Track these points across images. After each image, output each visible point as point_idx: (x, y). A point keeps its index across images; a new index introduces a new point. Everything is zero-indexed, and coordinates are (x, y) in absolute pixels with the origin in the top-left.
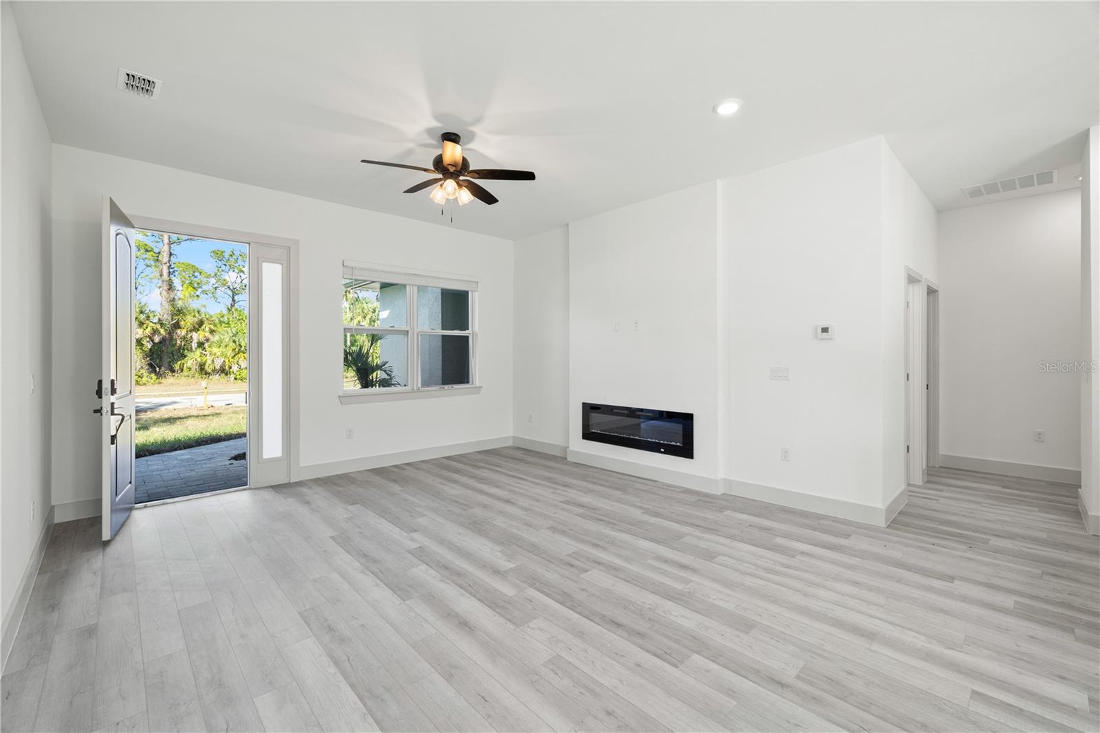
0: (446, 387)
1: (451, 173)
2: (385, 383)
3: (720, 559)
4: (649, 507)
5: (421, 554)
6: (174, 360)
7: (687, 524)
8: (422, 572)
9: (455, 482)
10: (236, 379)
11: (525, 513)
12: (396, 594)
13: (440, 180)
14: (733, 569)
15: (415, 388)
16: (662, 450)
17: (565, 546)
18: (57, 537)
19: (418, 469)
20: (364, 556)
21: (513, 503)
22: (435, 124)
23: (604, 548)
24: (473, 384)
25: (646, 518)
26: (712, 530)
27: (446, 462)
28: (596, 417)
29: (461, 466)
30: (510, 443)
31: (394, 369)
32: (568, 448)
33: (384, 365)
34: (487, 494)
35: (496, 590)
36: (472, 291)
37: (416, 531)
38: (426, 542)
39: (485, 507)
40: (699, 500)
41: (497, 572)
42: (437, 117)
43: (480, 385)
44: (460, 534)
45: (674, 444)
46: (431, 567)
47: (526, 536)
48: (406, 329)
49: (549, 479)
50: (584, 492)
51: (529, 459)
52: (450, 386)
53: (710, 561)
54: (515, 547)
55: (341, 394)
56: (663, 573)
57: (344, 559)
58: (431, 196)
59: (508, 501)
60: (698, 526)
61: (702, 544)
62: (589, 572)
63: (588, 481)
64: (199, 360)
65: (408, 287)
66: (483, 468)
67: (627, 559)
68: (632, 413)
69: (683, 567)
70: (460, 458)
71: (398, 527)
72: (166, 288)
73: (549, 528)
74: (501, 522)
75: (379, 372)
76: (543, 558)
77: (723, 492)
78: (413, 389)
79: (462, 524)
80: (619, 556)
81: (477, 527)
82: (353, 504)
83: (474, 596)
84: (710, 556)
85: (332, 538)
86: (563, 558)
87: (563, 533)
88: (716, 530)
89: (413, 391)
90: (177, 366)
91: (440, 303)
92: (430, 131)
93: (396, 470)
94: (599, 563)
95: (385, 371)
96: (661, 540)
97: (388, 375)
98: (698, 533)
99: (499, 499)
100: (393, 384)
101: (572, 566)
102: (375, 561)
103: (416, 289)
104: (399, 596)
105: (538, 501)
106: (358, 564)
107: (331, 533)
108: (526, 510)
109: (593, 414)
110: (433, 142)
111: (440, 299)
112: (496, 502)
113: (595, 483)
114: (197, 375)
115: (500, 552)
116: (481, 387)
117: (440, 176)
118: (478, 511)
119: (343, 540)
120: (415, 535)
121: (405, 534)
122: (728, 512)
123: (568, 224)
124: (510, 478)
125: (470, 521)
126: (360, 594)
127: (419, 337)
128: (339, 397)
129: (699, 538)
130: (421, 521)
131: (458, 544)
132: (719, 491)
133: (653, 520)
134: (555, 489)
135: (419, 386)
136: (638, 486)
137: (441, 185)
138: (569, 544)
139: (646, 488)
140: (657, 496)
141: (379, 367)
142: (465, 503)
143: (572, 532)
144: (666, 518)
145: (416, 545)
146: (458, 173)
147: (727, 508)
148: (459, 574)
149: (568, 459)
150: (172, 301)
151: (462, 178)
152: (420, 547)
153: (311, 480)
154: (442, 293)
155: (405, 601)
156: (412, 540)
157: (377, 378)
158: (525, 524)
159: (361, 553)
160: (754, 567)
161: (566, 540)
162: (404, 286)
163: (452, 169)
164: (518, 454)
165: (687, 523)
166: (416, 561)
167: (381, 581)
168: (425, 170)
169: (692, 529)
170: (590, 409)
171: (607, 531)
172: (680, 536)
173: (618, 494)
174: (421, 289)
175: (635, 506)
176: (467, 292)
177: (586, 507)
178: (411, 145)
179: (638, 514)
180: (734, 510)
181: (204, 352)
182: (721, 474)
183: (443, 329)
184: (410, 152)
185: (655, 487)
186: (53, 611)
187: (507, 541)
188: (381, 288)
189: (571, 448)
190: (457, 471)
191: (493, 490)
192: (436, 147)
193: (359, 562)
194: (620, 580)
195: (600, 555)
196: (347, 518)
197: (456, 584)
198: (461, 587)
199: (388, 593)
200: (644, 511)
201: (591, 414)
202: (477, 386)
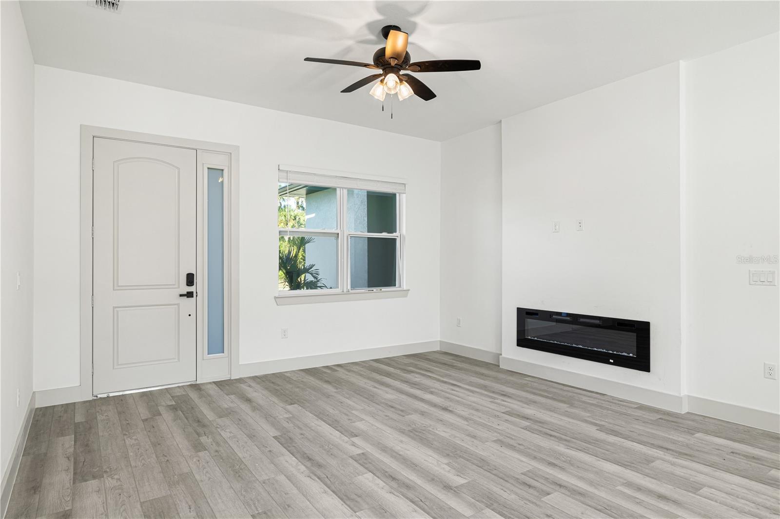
0: (375, 289)
1: (392, 67)
2: (312, 285)
3: (705, 491)
4: (603, 423)
5: (364, 460)
7: (653, 446)
8: (368, 481)
9: (388, 386)
11: (467, 423)
12: (346, 504)
13: (380, 75)
14: (726, 505)
15: (345, 291)
16: (612, 361)
17: (518, 464)
18: (37, 421)
19: (349, 371)
20: (307, 458)
21: (450, 411)
22: (377, 17)
23: (562, 469)
24: (400, 286)
25: (602, 436)
26: (686, 454)
27: (376, 365)
28: (531, 323)
29: (391, 370)
30: (437, 348)
31: (320, 272)
32: (501, 355)
33: (311, 268)
34: (422, 400)
35: (451, 508)
36: (400, 193)
37: (357, 436)
38: (369, 449)
39: (423, 413)
40: (660, 419)
41: (447, 487)
42: (380, 9)
43: (408, 288)
44: (401, 442)
45: (626, 354)
46: (378, 477)
47: (472, 448)
48: (336, 232)
49: (485, 387)
50: (525, 403)
51: (459, 365)
52: (379, 288)
53: (695, 493)
54: (462, 460)
55: (277, 295)
56: (640, 503)
57: (290, 462)
58: (370, 93)
59: (445, 409)
60: (667, 449)
61: (679, 471)
62: (552, 495)
63: (527, 391)
65: (338, 190)
66: (412, 372)
67: (591, 483)
68: (575, 319)
69: (662, 497)
70: (388, 361)
71: (338, 430)
73: (495, 441)
74: (442, 431)
75: (307, 274)
76: (495, 475)
77: (687, 411)
78: (343, 292)
79: (402, 432)
80: (581, 478)
81: (418, 435)
82: (292, 404)
83: (428, 514)
84: (695, 488)
85: (275, 437)
86: (518, 477)
87: (512, 447)
88: (690, 456)
89: (343, 293)
91: (366, 207)
92: (370, 26)
93: (328, 371)
94: (560, 486)
95: (312, 274)
96: (626, 463)
97: (315, 277)
98: (668, 457)
99: (435, 405)
100: (320, 287)
101: (530, 486)
102: (320, 466)
103: (345, 191)
104: (349, 506)
105: (477, 410)
106: (303, 468)
107: (273, 432)
108: (466, 419)
109: (528, 320)
110: (372, 37)
111: (366, 203)
112: (433, 409)
113: (534, 394)
115: (448, 464)
116: (409, 290)
117: (380, 71)
118: (415, 417)
119: (286, 441)
120: (355, 440)
121: (346, 439)
122: (698, 435)
123: (500, 122)
124: (443, 384)
125: (410, 428)
126: (308, 500)
127: (349, 239)
128: (275, 298)
129: (673, 464)
130: (360, 425)
131: (401, 453)
132: (684, 409)
133: (612, 439)
134: (494, 398)
135: (349, 287)
136: (584, 399)
137: (382, 81)
138: (522, 461)
139: (594, 402)
140: (610, 412)
141: (306, 270)
142: (401, 408)
143: (522, 447)
144: (626, 438)
145: (360, 451)
146: (399, 67)
147: (698, 431)
148: (408, 487)
149: (500, 367)
151: (402, 72)
152: (363, 453)
153: (250, 378)
154: (368, 195)
155: (355, 512)
156: (354, 444)
157: (305, 280)
158: (469, 435)
159: (305, 456)
160: (753, 505)
161: (516, 455)
162: (335, 189)
163: (393, 63)
164: (446, 359)
165: (652, 444)
166: (361, 468)
167: (329, 488)
168: (366, 65)
169: (661, 452)
170: (524, 315)
171: (561, 448)
172: (649, 460)
173: (564, 406)
174: (350, 192)
175: (586, 421)
176: (395, 195)
177: (531, 419)
178: (350, 43)
179: (592, 431)
180: (707, 432)
182: (684, 392)
183: (368, 232)
184: (348, 50)
185: (604, 400)
186: (35, 493)
187: (451, 452)
188: (307, 194)
189: (504, 355)
190: (388, 375)
191: (428, 397)
192: (376, 43)
193: (305, 465)
194: (590, 508)
195: (560, 476)
196: (287, 418)
197: (407, 498)
198: (413, 502)
199: (337, 501)
200: (598, 428)
201: (526, 319)
202: (405, 289)
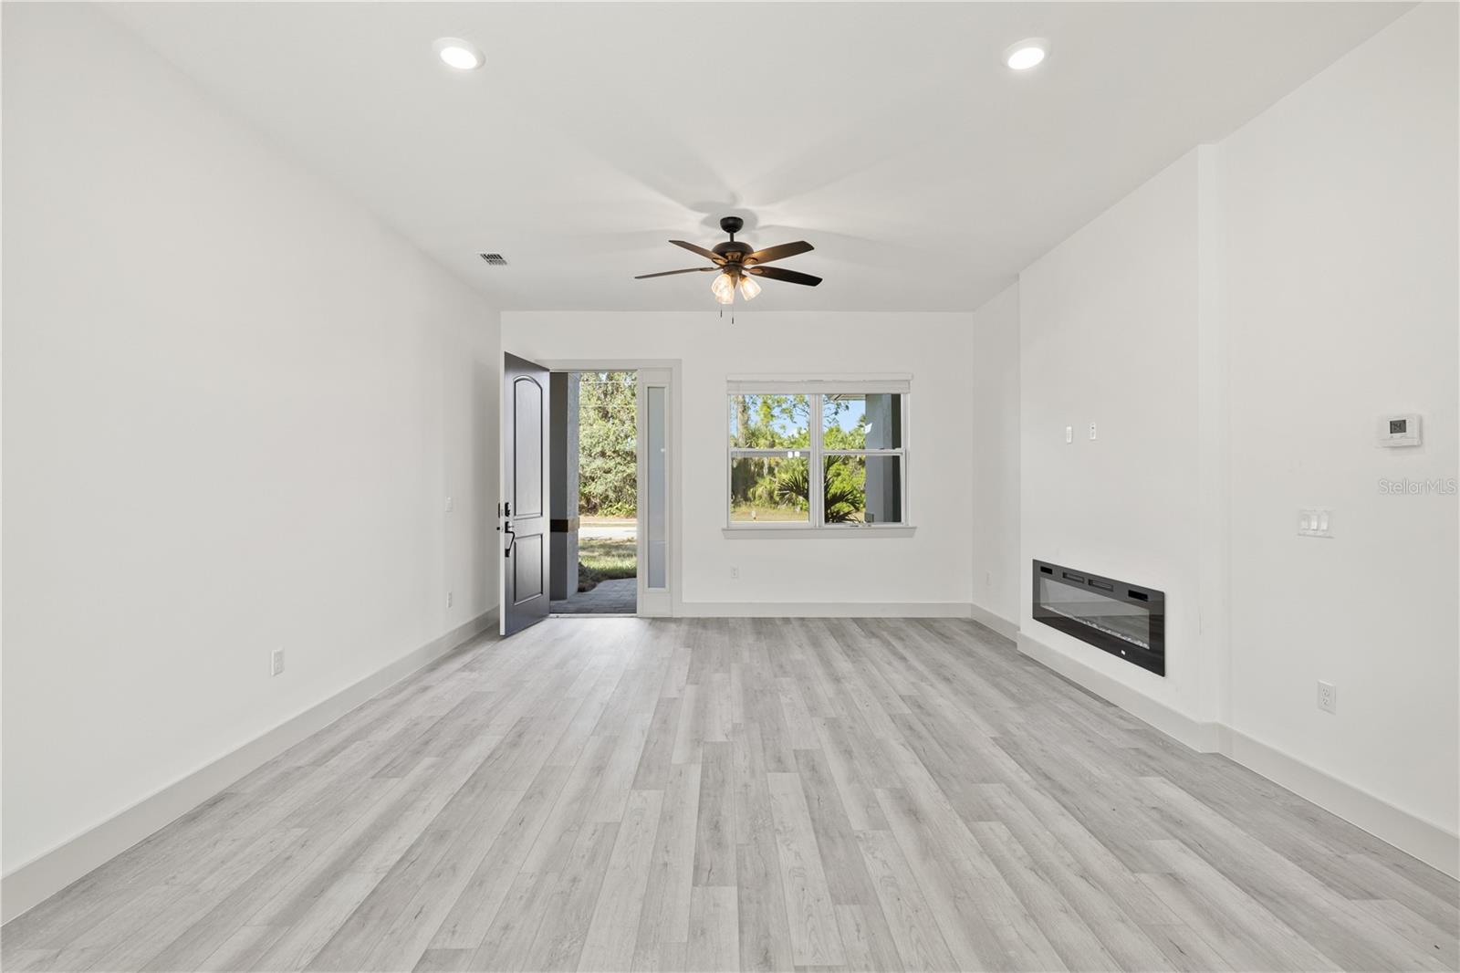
6: (748, 488)
8: (641, 719)
10: (801, 509)
12: (595, 728)
15: (817, 525)
16: (1123, 653)
24: (904, 523)
30: (967, 614)
32: (1019, 630)
36: (903, 393)
37: (697, 684)
38: (688, 695)
45: (1140, 644)
46: (654, 717)
54: (757, 725)
57: (607, 690)
64: (768, 487)
68: (1087, 582)
71: (688, 677)
72: (741, 410)
78: (815, 526)
87: (835, 728)
90: (750, 495)
94: (813, 769)
109: (1047, 580)
114: (766, 504)
116: (915, 528)
123: (1019, 276)
132: (1198, 746)
135: (822, 522)
143: (847, 730)
149: (1018, 648)
150: (746, 424)
156: (681, 690)
158: (810, 707)
159: (626, 689)
170: (1038, 570)
176: (900, 395)
181: (773, 479)
187: (760, 716)
189: (1021, 631)
201: (1041, 578)
202: (910, 525)
